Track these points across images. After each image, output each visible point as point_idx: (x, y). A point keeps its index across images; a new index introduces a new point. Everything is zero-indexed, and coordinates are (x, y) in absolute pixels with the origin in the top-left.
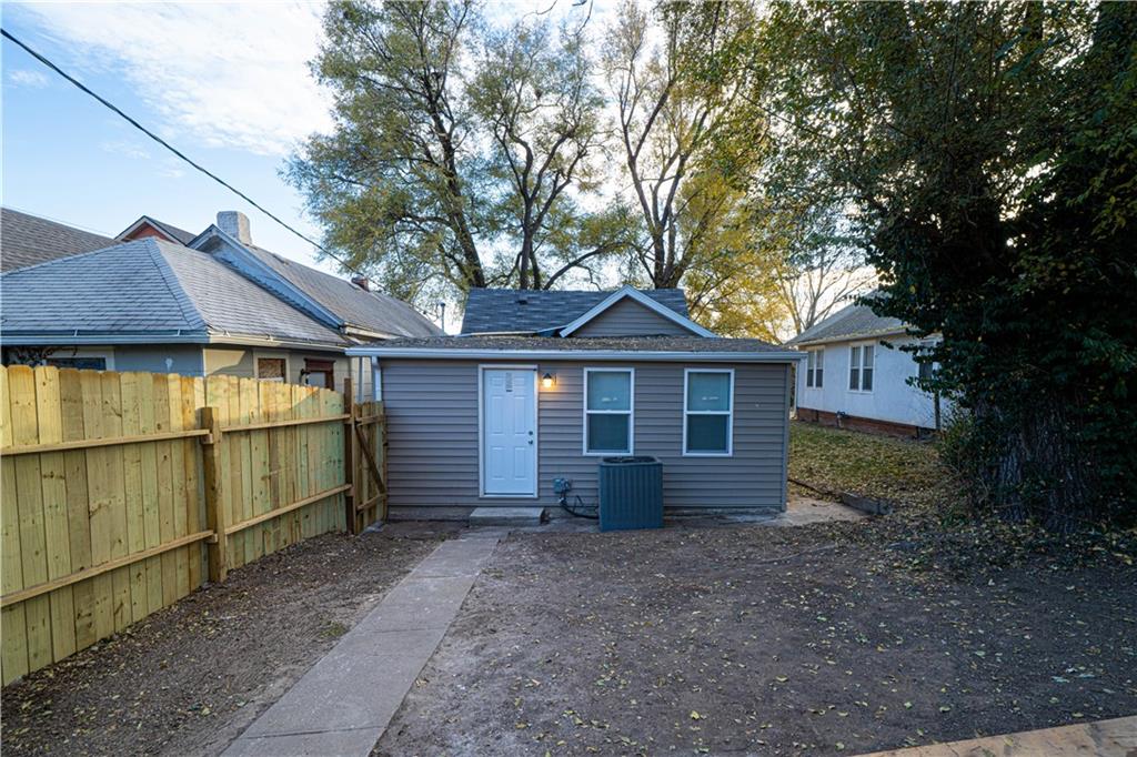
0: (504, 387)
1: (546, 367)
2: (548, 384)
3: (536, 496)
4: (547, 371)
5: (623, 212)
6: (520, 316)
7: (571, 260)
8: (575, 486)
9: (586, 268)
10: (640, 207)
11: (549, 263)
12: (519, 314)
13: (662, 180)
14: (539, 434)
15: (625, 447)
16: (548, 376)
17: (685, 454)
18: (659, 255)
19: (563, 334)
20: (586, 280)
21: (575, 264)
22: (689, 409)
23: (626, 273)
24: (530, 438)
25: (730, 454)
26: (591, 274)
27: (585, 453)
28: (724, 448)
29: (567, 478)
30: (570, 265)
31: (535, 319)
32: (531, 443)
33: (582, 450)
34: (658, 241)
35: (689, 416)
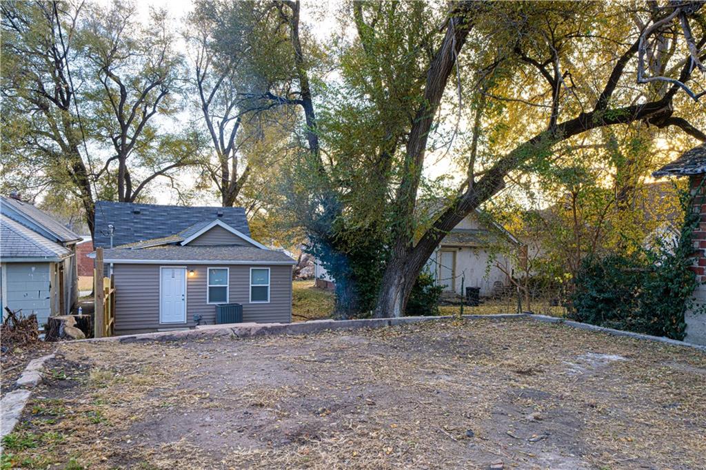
0: (171, 276)
1: (191, 267)
2: (192, 274)
3: (186, 322)
4: (191, 269)
5: (196, 135)
6: (136, 222)
7: (156, 170)
8: (203, 317)
9: (169, 176)
10: (209, 133)
11: (139, 173)
12: (135, 221)
13: (226, 120)
14: (188, 295)
15: (225, 300)
16: (192, 271)
17: (250, 302)
18: (225, 174)
19: (183, 244)
20: (168, 185)
21: (160, 173)
22: (252, 284)
23: (199, 180)
24: (183, 297)
25: (269, 302)
26: (172, 181)
27: (208, 303)
28: (267, 300)
29: (200, 314)
30: (156, 174)
31: (146, 224)
32: (183, 300)
33: (206, 302)
34: (224, 165)
35: (252, 287)
